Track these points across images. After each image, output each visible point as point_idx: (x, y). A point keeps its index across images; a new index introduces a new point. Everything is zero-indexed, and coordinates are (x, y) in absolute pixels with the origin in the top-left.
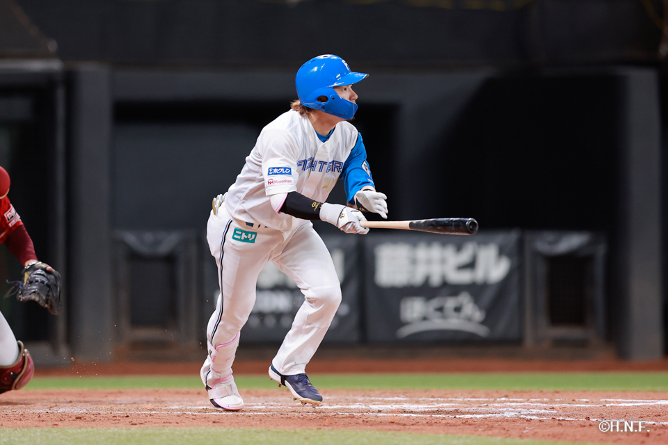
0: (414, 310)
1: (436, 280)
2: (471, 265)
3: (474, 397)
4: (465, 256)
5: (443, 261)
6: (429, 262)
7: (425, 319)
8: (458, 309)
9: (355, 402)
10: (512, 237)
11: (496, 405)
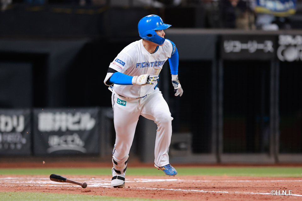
0: (54, 141)
1: (64, 129)
2: (79, 122)
3: (81, 178)
4: (76, 118)
5: (67, 121)
6: (61, 121)
7: (59, 145)
8: (73, 141)
9: (30, 180)
10: (96, 110)
11: (90, 181)
